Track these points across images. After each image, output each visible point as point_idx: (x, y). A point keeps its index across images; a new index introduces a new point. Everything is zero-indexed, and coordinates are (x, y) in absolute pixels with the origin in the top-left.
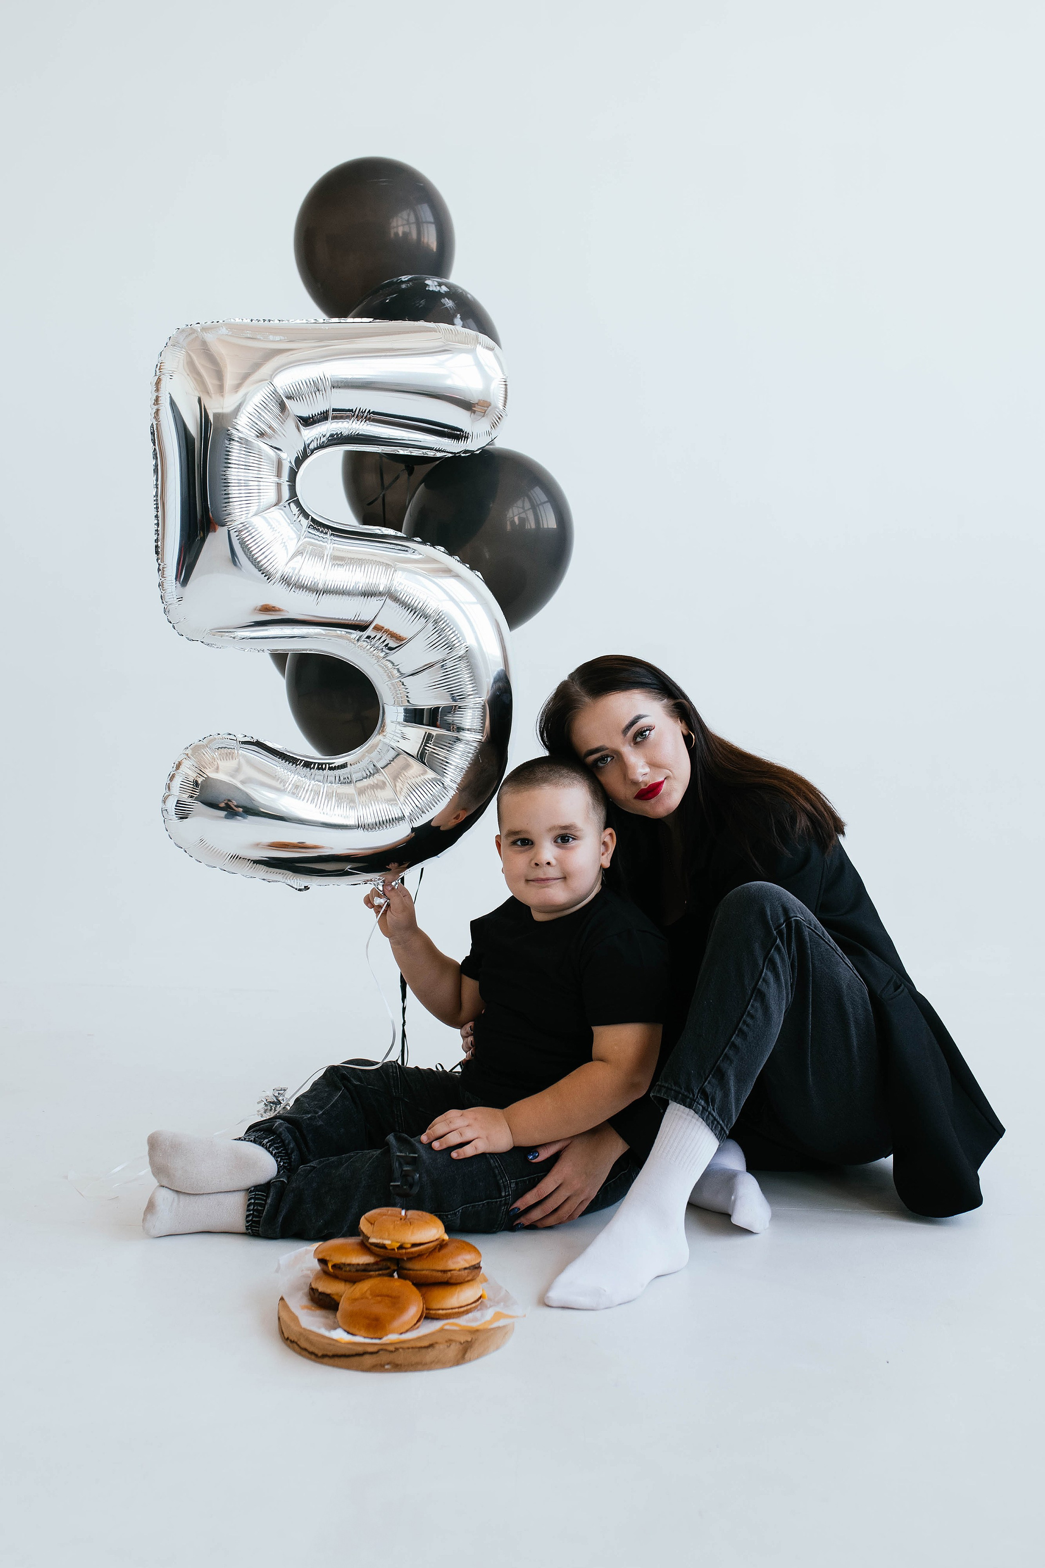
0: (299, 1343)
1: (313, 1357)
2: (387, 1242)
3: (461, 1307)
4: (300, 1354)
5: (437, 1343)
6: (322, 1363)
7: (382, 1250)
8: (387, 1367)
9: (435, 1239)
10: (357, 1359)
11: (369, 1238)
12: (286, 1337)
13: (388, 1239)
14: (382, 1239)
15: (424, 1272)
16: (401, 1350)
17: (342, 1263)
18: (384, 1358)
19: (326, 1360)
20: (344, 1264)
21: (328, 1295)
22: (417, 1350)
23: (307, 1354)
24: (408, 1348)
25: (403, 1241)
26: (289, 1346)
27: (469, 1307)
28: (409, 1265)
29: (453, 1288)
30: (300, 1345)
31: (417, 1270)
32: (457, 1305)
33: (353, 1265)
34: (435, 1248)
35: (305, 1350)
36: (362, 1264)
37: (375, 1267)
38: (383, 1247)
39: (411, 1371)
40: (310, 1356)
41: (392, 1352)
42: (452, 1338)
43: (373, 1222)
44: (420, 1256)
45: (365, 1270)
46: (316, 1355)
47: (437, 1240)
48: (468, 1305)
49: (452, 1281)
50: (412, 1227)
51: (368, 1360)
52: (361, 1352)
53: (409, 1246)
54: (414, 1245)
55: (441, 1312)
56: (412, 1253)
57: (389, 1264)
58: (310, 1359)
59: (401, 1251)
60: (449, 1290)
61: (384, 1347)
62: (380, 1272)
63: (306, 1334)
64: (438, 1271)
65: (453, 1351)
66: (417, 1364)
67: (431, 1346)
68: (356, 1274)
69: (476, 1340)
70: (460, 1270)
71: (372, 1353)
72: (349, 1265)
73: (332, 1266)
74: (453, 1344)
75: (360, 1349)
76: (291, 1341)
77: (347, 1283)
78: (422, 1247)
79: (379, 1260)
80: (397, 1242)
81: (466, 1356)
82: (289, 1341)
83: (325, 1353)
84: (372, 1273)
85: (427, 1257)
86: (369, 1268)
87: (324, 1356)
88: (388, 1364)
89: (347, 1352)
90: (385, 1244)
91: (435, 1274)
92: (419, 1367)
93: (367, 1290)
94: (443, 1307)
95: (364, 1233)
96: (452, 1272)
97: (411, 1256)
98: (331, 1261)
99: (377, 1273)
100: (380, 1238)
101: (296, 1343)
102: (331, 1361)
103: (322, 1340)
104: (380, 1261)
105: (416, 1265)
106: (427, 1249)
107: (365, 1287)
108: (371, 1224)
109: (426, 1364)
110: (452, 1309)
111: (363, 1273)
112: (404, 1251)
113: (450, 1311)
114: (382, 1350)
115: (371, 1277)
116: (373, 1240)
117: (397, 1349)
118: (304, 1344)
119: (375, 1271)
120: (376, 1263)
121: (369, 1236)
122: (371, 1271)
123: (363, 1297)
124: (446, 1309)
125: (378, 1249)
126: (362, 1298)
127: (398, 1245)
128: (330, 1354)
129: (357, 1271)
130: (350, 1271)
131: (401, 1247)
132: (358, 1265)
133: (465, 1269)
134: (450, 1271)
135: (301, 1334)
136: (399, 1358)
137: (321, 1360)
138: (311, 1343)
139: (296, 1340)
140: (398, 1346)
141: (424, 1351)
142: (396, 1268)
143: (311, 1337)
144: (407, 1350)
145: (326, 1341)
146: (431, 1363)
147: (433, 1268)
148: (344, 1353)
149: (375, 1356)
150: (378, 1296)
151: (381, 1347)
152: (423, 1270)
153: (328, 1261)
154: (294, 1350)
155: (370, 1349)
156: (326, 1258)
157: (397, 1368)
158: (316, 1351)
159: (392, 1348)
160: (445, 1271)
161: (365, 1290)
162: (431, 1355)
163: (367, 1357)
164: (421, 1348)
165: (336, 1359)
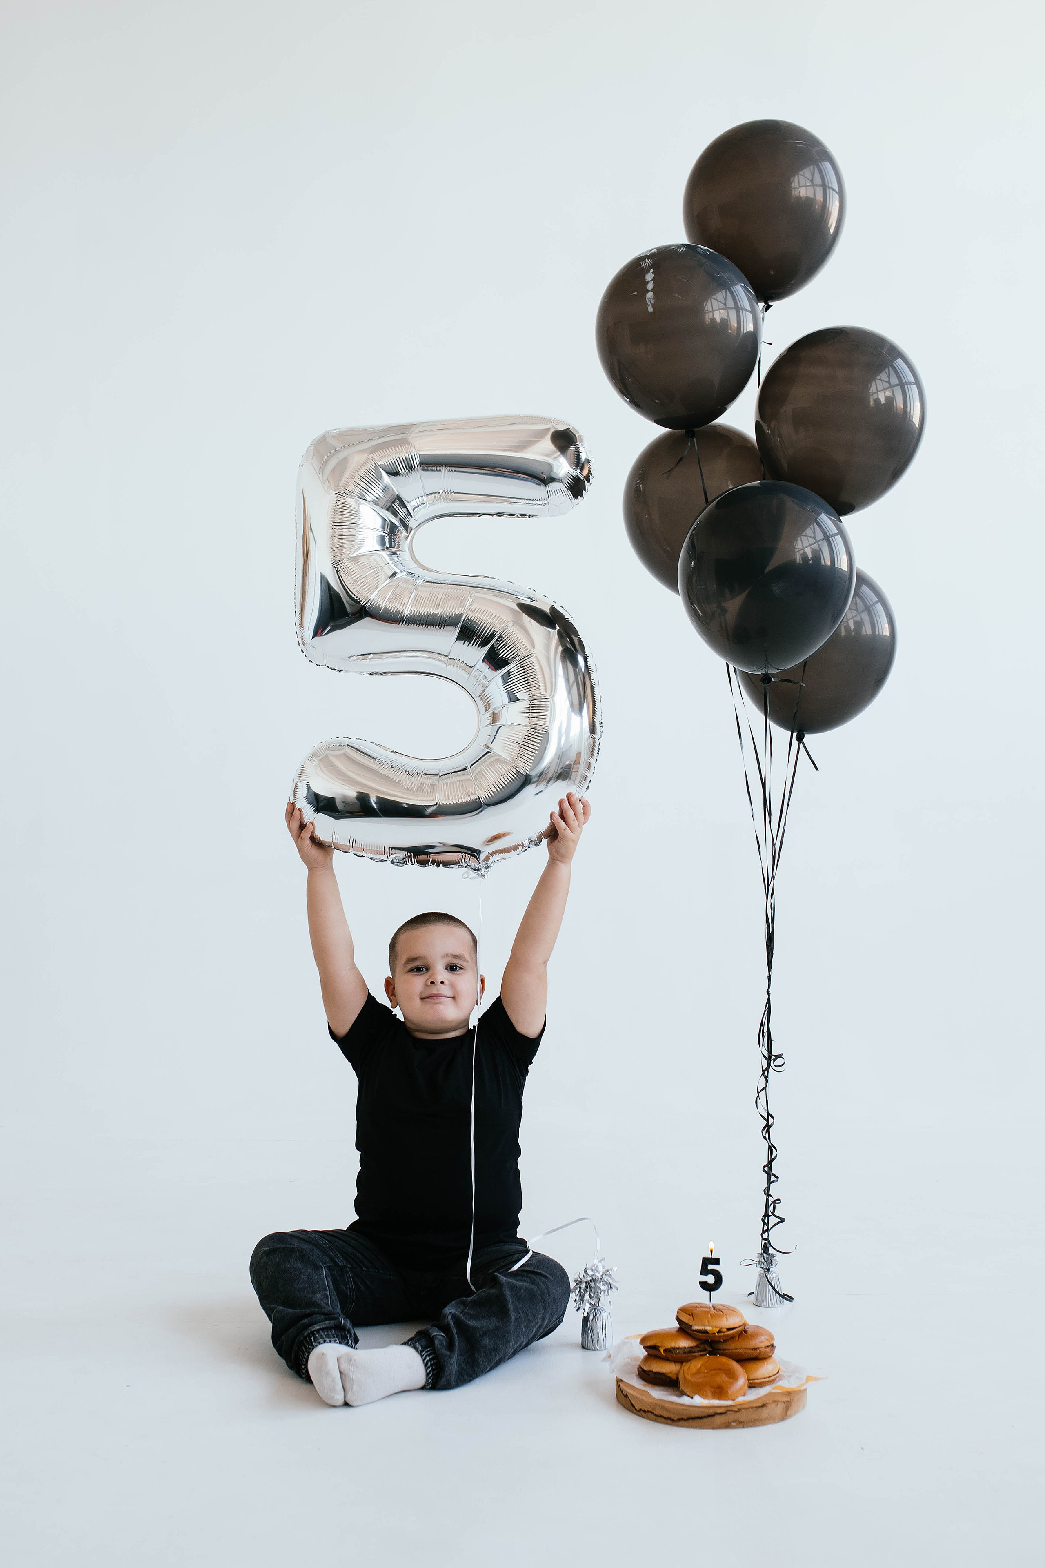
0: (654, 1411)
1: (669, 1422)
2: (708, 1328)
3: (770, 1377)
4: (656, 1421)
5: (767, 1404)
6: (678, 1426)
7: (704, 1335)
8: (733, 1424)
9: (741, 1324)
10: (710, 1419)
11: (691, 1326)
12: (638, 1409)
13: (709, 1326)
14: (704, 1326)
15: (739, 1350)
16: (743, 1410)
17: (672, 1348)
18: (731, 1417)
19: (681, 1423)
20: (674, 1348)
21: (663, 1374)
22: (755, 1409)
23: (663, 1419)
24: (748, 1408)
25: (721, 1327)
26: (643, 1417)
27: (775, 1377)
28: (724, 1346)
29: (762, 1362)
30: (655, 1413)
31: (732, 1349)
32: (768, 1376)
33: (681, 1348)
34: (741, 1332)
35: (661, 1416)
36: (688, 1348)
37: (698, 1349)
38: (706, 1332)
39: (751, 1426)
40: (666, 1421)
41: (737, 1411)
42: (775, 1399)
43: (691, 1314)
44: (732, 1337)
45: (690, 1352)
46: (672, 1420)
47: (743, 1325)
48: (774, 1375)
49: (760, 1357)
50: (725, 1316)
51: (718, 1420)
52: (713, 1414)
53: (726, 1330)
54: (728, 1329)
55: (756, 1381)
56: (728, 1336)
57: (706, 1346)
58: (667, 1424)
59: (719, 1334)
60: (759, 1364)
61: (729, 1408)
62: (702, 1353)
63: (660, 1404)
64: (749, 1349)
65: (780, 1408)
66: (755, 1420)
67: (763, 1406)
68: (684, 1355)
69: (793, 1400)
70: (765, 1347)
71: (721, 1414)
72: (678, 1348)
73: (663, 1351)
74: (780, 1404)
75: (711, 1411)
76: (644, 1411)
77: (676, 1364)
78: (734, 1330)
79: (698, 1343)
80: (717, 1328)
81: (788, 1413)
82: (642, 1412)
83: (680, 1417)
84: (696, 1354)
85: (738, 1339)
86: (694, 1350)
87: (679, 1420)
88: (734, 1422)
89: (700, 1415)
90: (707, 1330)
91: (747, 1351)
92: (757, 1423)
93: (700, 1367)
94: (758, 1377)
95: (685, 1323)
96: (760, 1349)
97: (727, 1338)
98: (662, 1346)
99: (699, 1354)
100: (702, 1325)
101: (651, 1412)
102: (686, 1423)
103: (677, 1407)
104: (700, 1344)
105: (731, 1346)
106: (738, 1332)
107: (696, 1365)
108: (689, 1315)
109: (762, 1420)
110: (764, 1378)
111: (689, 1354)
112: (722, 1334)
113: (764, 1380)
114: (729, 1410)
115: (695, 1357)
116: (695, 1327)
117: (740, 1410)
118: (658, 1412)
119: (698, 1352)
120: (697, 1346)
121: (691, 1324)
122: (694, 1352)
123: (698, 1372)
124: (760, 1379)
125: (701, 1334)
126: (700, 1373)
127: (718, 1329)
128: (685, 1417)
129: (685, 1352)
130: (679, 1353)
131: (719, 1332)
132: (685, 1348)
133: (768, 1346)
134: (759, 1348)
135: (656, 1404)
136: (742, 1416)
137: (677, 1423)
138: (666, 1410)
139: (650, 1409)
140: (739, 1407)
141: (760, 1409)
142: (711, 1350)
143: (666, 1405)
144: (748, 1410)
145: (680, 1407)
146: (766, 1419)
147: (746, 1347)
148: (697, 1416)
149: (723, 1415)
150: (712, 1370)
151: (727, 1409)
152: (737, 1349)
153: (659, 1346)
154: (649, 1419)
155: (719, 1411)
156: (657, 1345)
157: (741, 1424)
158: (672, 1417)
159: (735, 1409)
160: (755, 1349)
161: (699, 1366)
162: (765, 1413)
163: (717, 1417)
164: (757, 1407)
165: (691, 1421)
